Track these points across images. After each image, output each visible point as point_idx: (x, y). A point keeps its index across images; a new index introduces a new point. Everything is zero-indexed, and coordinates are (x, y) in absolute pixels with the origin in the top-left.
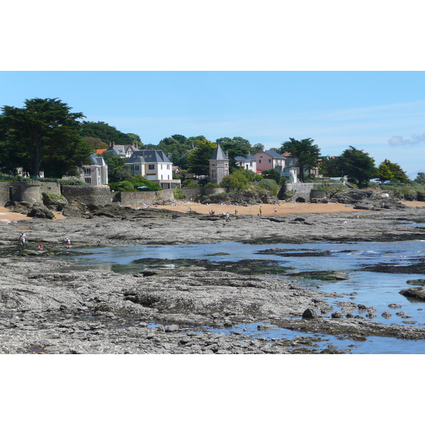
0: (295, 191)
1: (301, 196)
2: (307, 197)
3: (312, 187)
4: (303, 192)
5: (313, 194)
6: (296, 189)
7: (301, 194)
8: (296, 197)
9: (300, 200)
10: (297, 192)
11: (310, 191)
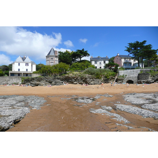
0: (126, 75)
1: (130, 79)
2: (135, 80)
3: (139, 72)
4: (132, 76)
5: (139, 77)
6: (126, 74)
7: (130, 77)
8: (126, 80)
9: (130, 82)
10: (127, 77)
11: (137, 75)
